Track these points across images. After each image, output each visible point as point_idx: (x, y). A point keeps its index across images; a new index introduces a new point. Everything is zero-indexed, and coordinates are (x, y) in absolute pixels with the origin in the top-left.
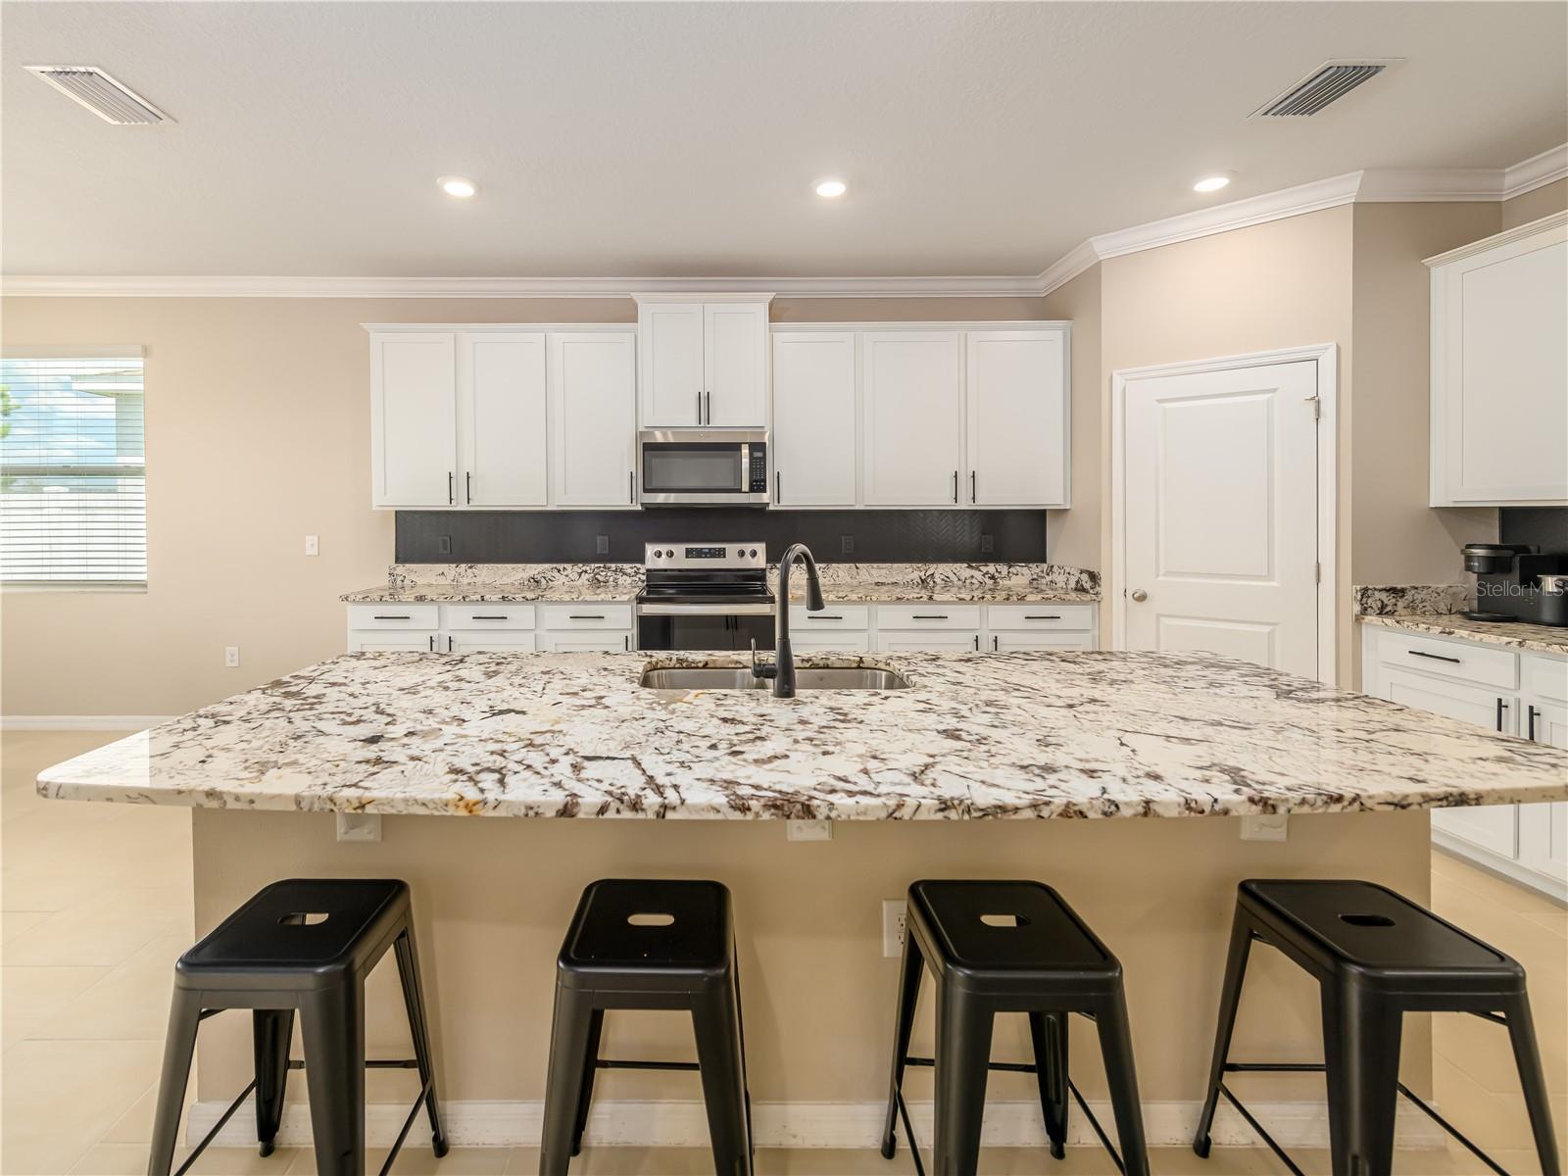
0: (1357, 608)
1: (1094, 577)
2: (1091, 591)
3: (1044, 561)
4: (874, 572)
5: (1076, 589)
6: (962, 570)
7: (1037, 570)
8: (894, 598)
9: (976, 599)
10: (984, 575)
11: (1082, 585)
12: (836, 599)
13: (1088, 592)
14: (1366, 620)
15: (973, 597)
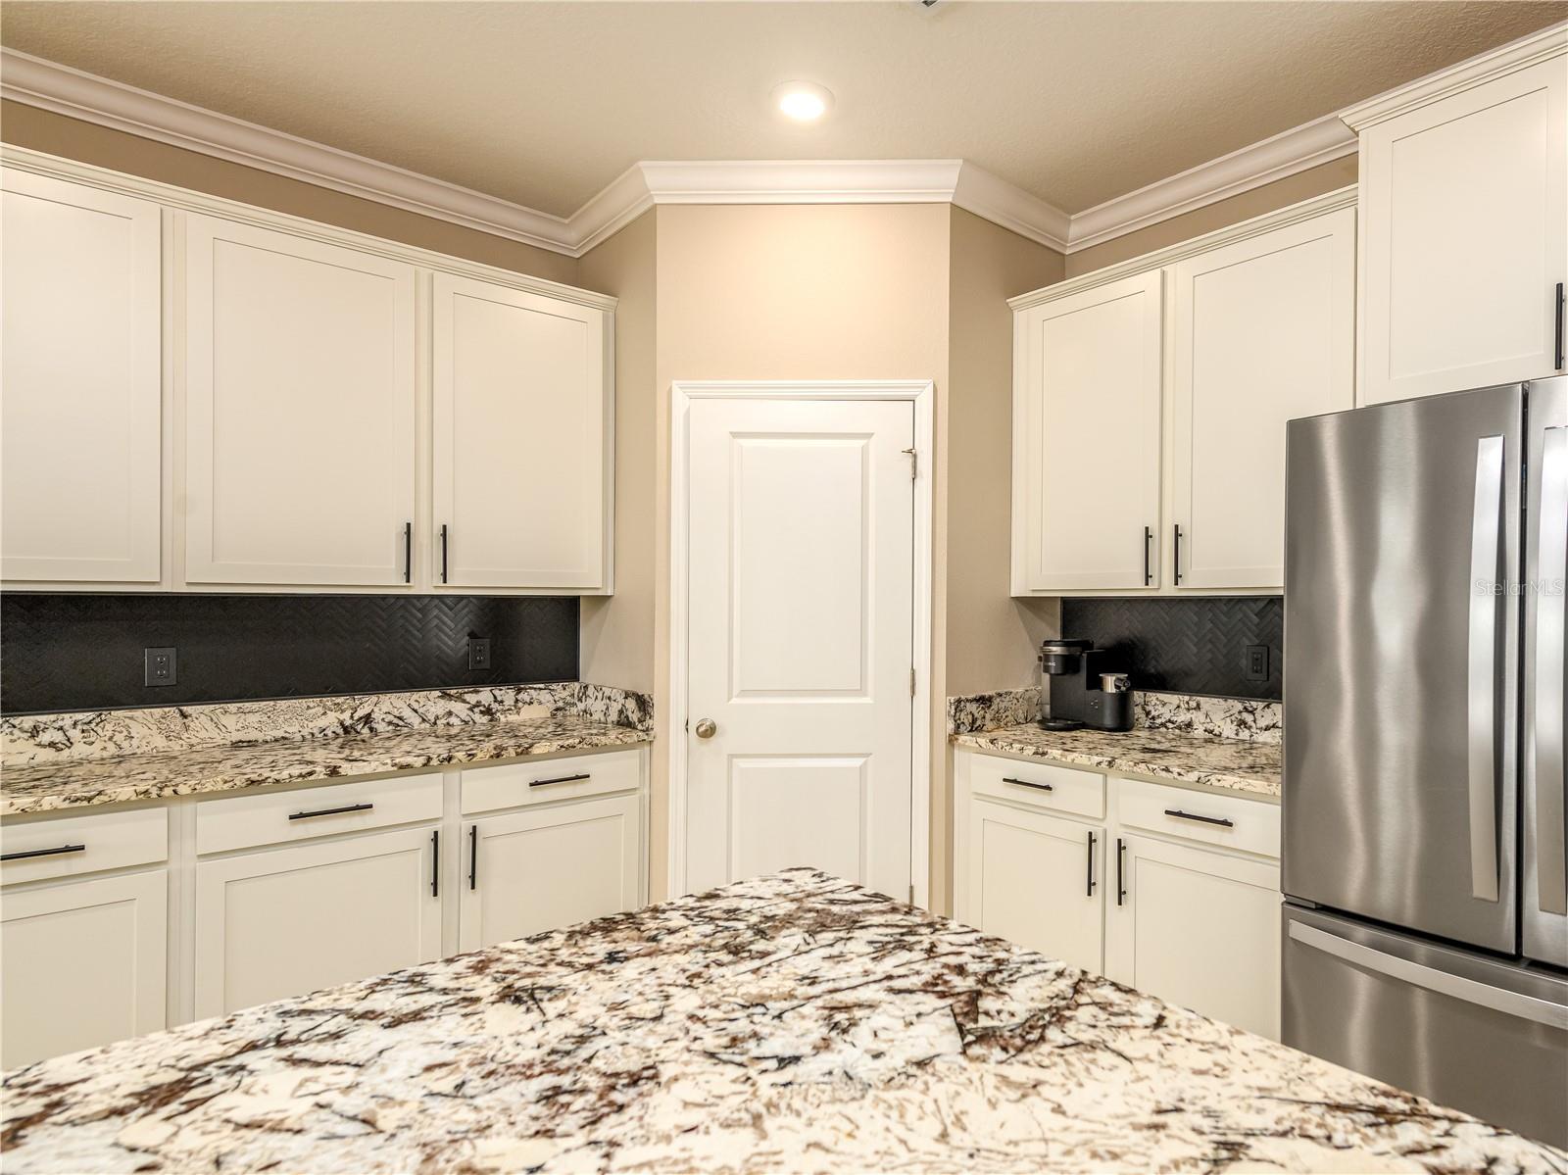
0: (951, 726)
1: (643, 704)
2: (640, 727)
3: (575, 678)
4: (229, 721)
5: (619, 724)
6: (432, 703)
7: (565, 694)
8: (240, 781)
9: (435, 762)
10: (471, 709)
11: (627, 717)
12: (66, 805)
13: (635, 728)
14: (960, 741)
15: (429, 759)
